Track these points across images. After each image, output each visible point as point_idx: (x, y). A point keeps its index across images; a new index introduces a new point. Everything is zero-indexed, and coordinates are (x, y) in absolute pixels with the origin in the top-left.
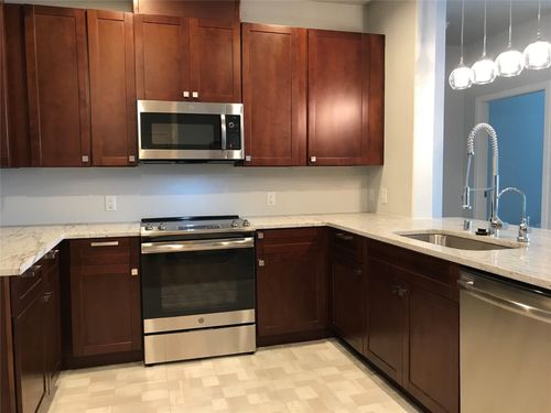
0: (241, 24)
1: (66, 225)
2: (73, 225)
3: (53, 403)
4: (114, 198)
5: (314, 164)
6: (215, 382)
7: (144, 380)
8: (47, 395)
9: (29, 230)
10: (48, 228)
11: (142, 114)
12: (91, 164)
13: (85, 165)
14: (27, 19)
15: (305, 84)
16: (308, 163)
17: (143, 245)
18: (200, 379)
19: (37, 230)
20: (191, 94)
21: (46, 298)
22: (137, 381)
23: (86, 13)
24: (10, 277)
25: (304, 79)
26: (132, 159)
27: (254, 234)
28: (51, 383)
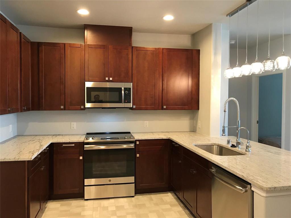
0: (132, 47)
1: (54, 135)
2: (56, 135)
3: (44, 214)
4: (75, 123)
5: (165, 109)
6: (114, 208)
7: (84, 206)
8: (41, 210)
9: (38, 138)
10: (46, 137)
11: (87, 88)
12: (65, 109)
13: (62, 109)
14: (40, 48)
15: (161, 73)
16: (162, 109)
17: (85, 146)
18: (107, 207)
19: (41, 138)
20: (109, 79)
21: (42, 169)
22: (80, 206)
23: (65, 45)
24: (28, 161)
25: (161, 70)
26: (82, 107)
27: (134, 142)
28: (43, 205)
